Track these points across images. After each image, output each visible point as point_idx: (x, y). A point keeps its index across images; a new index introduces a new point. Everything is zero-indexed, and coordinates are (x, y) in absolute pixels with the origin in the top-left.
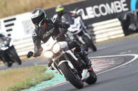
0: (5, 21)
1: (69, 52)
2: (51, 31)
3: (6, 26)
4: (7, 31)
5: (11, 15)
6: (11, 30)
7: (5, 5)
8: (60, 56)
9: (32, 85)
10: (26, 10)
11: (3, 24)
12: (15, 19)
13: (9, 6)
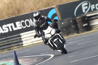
1: (58, 34)
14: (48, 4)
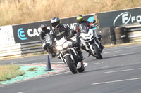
2: (62, 33)
14: (88, 11)
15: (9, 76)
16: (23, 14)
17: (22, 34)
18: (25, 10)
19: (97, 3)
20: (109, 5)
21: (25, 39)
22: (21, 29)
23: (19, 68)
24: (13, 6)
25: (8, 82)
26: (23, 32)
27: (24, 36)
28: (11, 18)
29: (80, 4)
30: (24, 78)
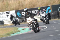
0: (6, 12)
2: (29, 15)
3: (7, 14)
4: (7, 15)
5: (8, 11)
6: (8, 15)
7: (7, 7)
8: (31, 23)
9: (13, 33)
10: (13, 10)
11: (6, 13)
12: (10, 12)
13: (8, 7)
15: (14, 32)
16: (20, 5)
17: (19, 14)
18: (20, 4)
19: (51, 1)
20: (56, 1)
21: (20, 16)
22: (19, 12)
23: (18, 29)
24: (16, 2)
25: (13, 35)
26: (20, 13)
27: (20, 15)
28: (14, 7)
29: (44, 1)
30: (20, 33)
